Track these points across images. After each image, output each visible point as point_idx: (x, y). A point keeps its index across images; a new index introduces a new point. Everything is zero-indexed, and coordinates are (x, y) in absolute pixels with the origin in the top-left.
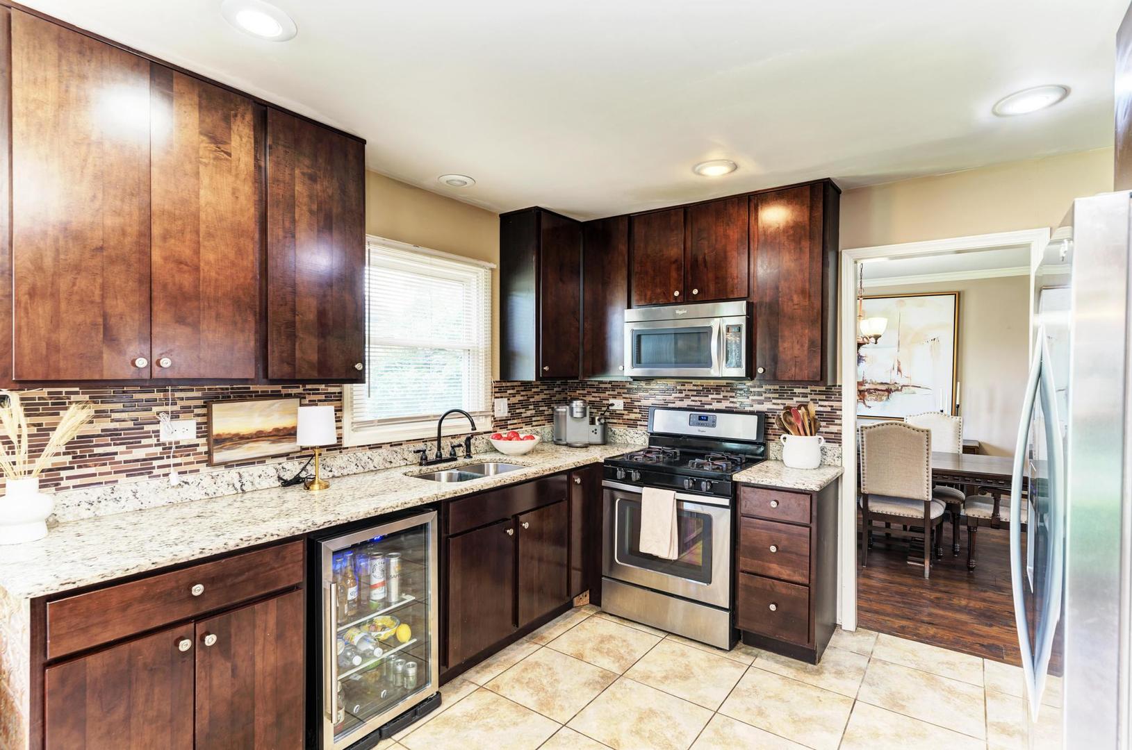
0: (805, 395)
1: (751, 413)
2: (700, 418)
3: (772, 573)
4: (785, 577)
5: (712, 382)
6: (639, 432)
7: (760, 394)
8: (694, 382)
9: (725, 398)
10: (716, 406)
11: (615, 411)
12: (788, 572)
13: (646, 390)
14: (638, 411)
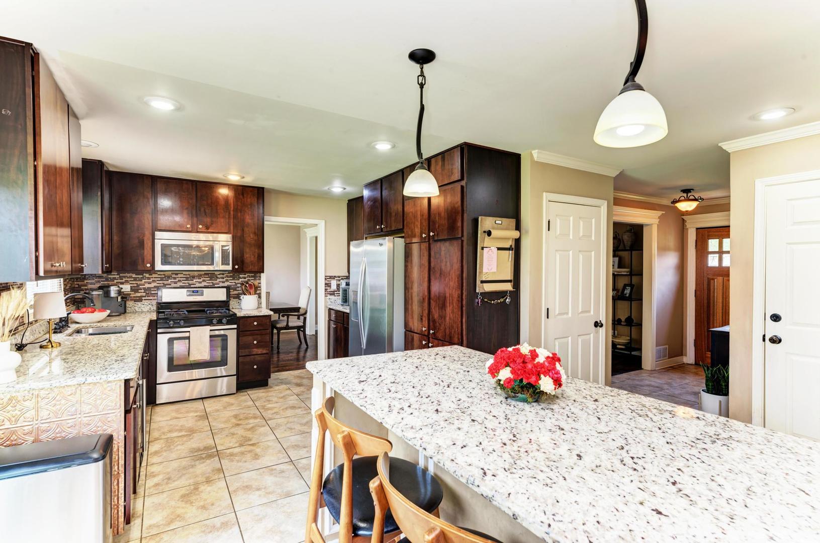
0: (245, 278)
1: (223, 287)
2: (193, 292)
3: (254, 353)
4: (260, 353)
5: (196, 274)
6: (146, 304)
7: (223, 278)
8: (184, 273)
9: (204, 281)
10: (198, 285)
11: (123, 292)
12: (261, 350)
13: (149, 278)
14: (143, 291)
